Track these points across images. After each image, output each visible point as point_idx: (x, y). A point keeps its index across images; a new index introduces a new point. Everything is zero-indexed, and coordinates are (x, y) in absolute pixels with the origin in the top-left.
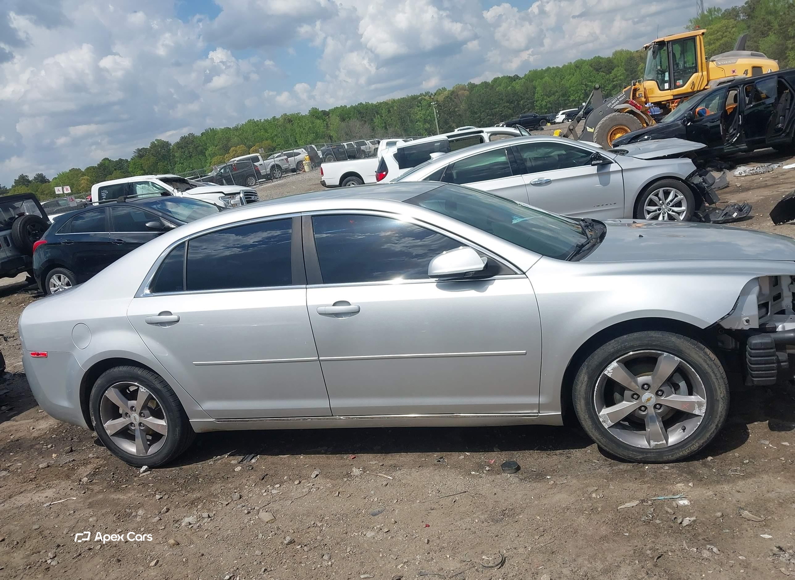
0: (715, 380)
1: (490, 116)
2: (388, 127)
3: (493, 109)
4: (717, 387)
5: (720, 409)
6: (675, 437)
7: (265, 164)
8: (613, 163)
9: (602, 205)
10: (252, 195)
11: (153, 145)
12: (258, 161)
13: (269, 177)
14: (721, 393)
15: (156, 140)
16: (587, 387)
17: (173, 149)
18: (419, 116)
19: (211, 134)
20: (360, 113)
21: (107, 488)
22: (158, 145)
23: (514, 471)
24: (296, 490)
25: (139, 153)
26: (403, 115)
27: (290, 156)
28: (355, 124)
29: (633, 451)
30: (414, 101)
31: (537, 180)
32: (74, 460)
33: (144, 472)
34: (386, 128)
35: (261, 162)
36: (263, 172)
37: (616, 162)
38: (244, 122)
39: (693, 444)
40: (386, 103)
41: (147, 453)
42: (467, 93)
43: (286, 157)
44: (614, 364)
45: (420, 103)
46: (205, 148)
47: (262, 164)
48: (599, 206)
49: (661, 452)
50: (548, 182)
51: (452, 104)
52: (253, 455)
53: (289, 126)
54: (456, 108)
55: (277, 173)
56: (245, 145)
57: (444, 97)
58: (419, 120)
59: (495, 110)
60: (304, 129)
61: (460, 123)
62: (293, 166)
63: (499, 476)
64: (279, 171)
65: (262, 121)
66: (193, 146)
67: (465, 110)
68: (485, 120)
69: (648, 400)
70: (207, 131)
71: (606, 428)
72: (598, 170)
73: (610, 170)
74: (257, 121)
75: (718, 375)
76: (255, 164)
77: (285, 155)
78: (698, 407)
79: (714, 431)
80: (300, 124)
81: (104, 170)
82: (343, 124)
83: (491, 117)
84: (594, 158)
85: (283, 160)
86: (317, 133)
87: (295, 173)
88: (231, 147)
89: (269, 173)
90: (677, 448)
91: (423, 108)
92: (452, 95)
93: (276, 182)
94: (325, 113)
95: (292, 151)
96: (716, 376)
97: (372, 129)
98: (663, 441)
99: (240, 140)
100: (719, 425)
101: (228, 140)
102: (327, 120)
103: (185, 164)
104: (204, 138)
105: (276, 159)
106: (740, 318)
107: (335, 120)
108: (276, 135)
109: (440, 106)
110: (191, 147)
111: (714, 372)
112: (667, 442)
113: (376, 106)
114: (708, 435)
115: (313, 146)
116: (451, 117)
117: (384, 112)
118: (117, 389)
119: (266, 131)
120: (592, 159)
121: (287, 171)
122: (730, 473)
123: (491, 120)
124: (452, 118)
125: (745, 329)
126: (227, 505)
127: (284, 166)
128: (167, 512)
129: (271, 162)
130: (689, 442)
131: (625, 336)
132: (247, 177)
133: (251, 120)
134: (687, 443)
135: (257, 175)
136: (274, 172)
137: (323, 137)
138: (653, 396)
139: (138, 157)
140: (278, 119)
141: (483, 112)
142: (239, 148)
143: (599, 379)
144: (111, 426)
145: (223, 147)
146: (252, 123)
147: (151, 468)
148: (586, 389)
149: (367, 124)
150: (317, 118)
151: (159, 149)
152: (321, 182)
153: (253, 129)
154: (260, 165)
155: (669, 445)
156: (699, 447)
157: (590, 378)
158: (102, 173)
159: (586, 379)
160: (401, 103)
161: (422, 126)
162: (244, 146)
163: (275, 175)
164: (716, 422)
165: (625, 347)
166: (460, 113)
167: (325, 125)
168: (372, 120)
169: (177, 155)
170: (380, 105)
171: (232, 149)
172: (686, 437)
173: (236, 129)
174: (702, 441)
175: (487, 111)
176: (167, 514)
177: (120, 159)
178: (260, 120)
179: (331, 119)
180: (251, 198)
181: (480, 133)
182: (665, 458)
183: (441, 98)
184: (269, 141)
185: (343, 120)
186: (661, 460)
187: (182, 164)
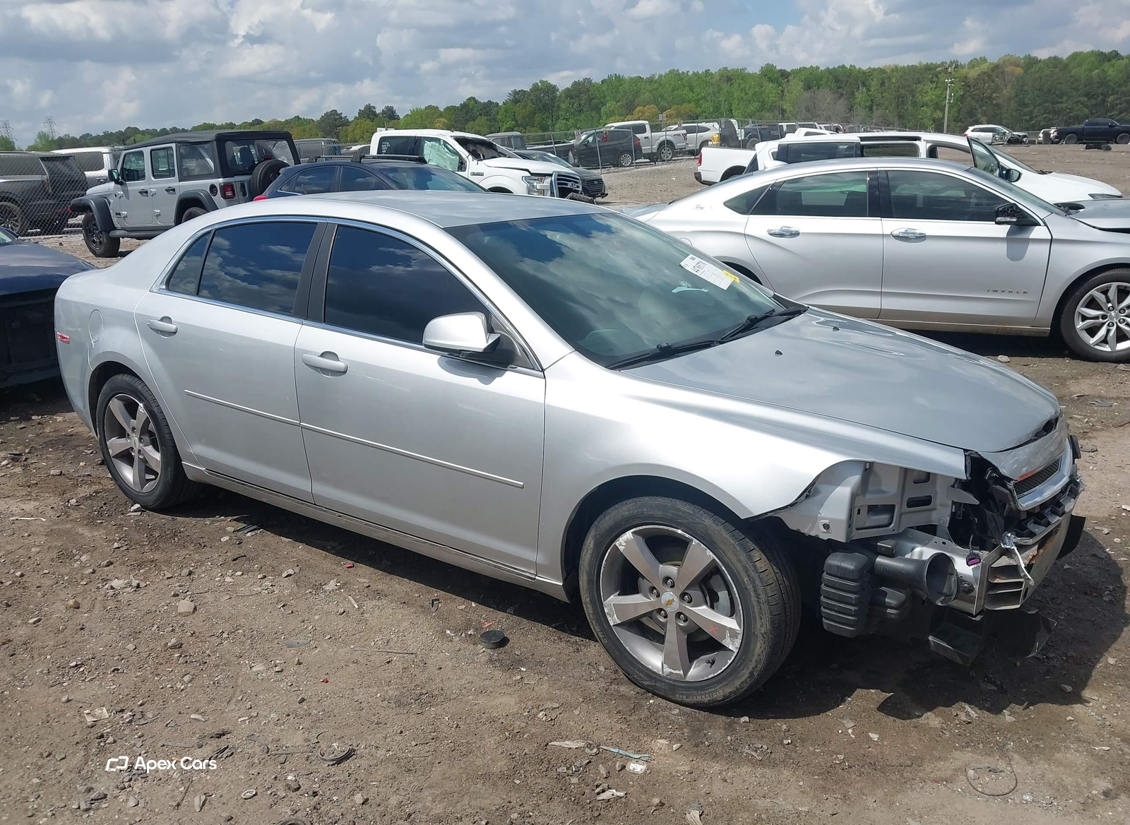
0: (755, 603)
1: (1049, 113)
2: (874, 108)
3: (1057, 103)
4: (757, 614)
5: (758, 651)
6: (696, 671)
7: (650, 139)
8: (1040, 225)
9: (1003, 291)
10: (570, 181)
11: (535, 88)
12: (644, 131)
13: (654, 158)
14: (762, 626)
15: (541, 81)
16: (591, 557)
17: (560, 97)
18: (928, 98)
19: (615, 83)
20: (837, 80)
21: (83, 518)
22: (542, 89)
23: (491, 646)
24: (253, 586)
25: (515, 97)
26: (903, 91)
27: (690, 130)
28: (825, 96)
29: (639, 670)
30: (930, 73)
31: (903, 230)
32: (89, 475)
33: (135, 511)
34: (871, 109)
35: (648, 134)
36: (646, 149)
37: (1046, 225)
38: (664, 71)
39: (716, 691)
40: (881, 71)
41: (142, 488)
42: (1019, 71)
43: (684, 132)
44: (629, 535)
45: (937, 77)
46: (602, 103)
47: (648, 138)
48: (996, 291)
49: (674, 685)
50: (922, 237)
51: (989, 86)
52: (255, 527)
53: (725, 86)
54: (994, 93)
55: (667, 153)
56: (657, 106)
57: (979, 72)
58: (927, 105)
59: (1060, 105)
60: (746, 94)
61: (994, 117)
62: (691, 146)
63: (471, 647)
64: (670, 151)
65: (690, 73)
66: (586, 96)
67: (1010, 99)
68: (1039, 119)
69: (670, 602)
70: (611, 77)
71: (612, 624)
72: (1009, 233)
73: (1031, 237)
74: (683, 72)
75: (762, 596)
76: (637, 135)
77: (684, 128)
78: (730, 637)
79: (746, 680)
80: (742, 86)
81: (467, 113)
82: (807, 95)
83: (1051, 116)
84: (1001, 211)
85: (679, 135)
86: (763, 102)
87: (693, 157)
88: (638, 105)
89: (655, 151)
90: (696, 689)
91: (939, 84)
92: (993, 71)
93: (660, 166)
94: (784, 74)
95: (696, 124)
96: (757, 597)
97: (849, 107)
98: (679, 670)
99: (652, 97)
100: (756, 674)
101: (637, 94)
102: (784, 85)
103: (571, 121)
104: (605, 88)
105: (671, 132)
106: (816, 519)
107: (796, 87)
108: (704, 98)
109: (969, 86)
110: (584, 97)
111: (755, 591)
112: (686, 673)
113: (864, 73)
114: (737, 683)
115: (733, 121)
116: (981, 107)
117: (874, 84)
118: (121, 402)
119: (691, 90)
120: (998, 214)
121: (683, 152)
122: (746, 750)
123: (1050, 120)
124: (984, 108)
125: (820, 537)
126: (168, 578)
127: (679, 145)
128: (107, 566)
129: (661, 136)
130: (712, 684)
131: (647, 498)
132: (622, 153)
133: (674, 70)
134: (708, 685)
135: (637, 152)
136: (663, 150)
137: (771, 109)
138: (676, 599)
139: (513, 101)
140: (712, 74)
141: (1039, 105)
142: (649, 108)
143: (609, 550)
144: (115, 444)
145: (627, 103)
146: (676, 76)
147: (145, 508)
148: (590, 560)
149: (842, 100)
150: (771, 80)
151: (542, 95)
152: (695, 174)
153: (674, 84)
154: (645, 138)
155: (687, 680)
156: (725, 697)
157: (597, 545)
158: (464, 118)
159: (592, 545)
160: (905, 73)
161: (929, 114)
162: (655, 107)
163: (662, 155)
164: (750, 670)
165: (642, 514)
166: (1000, 101)
167: (780, 92)
168: (853, 93)
169: (563, 106)
170: (872, 71)
171: (638, 109)
172: (710, 676)
173: (651, 81)
174: (729, 690)
175: (1046, 105)
176: (106, 568)
177: (489, 101)
178: (688, 72)
179: (790, 83)
180: (567, 184)
181: (916, 140)
182: (678, 697)
183: (973, 74)
184: (692, 105)
185: (808, 87)
186: (672, 697)
187: (567, 120)
